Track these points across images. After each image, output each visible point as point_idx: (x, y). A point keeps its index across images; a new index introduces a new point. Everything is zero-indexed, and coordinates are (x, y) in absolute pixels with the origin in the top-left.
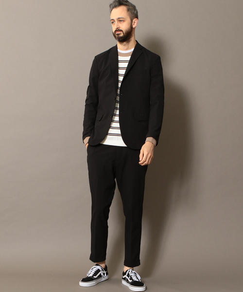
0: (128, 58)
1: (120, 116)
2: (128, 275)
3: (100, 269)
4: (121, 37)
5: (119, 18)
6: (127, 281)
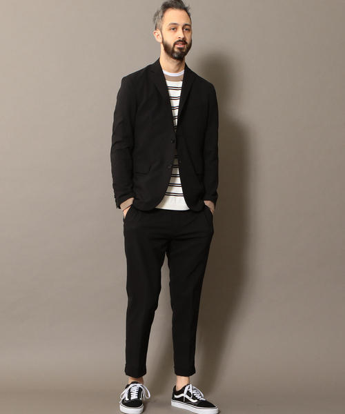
0: (180, 84)
2: (188, 393)
3: (142, 388)
5: (186, 25)
6: (187, 401)
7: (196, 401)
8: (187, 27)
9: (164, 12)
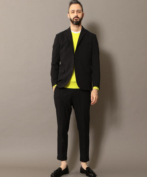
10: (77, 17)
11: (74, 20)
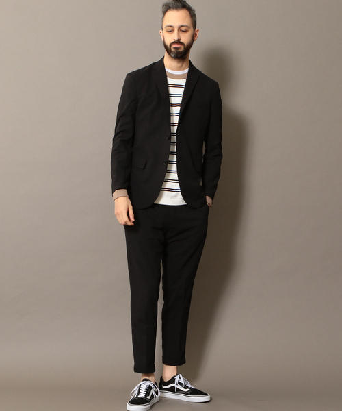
1: (178, 163)
3: (152, 385)
4: (181, 53)
5: (182, 26)
6: (179, 391)
7: (188, 390)
8: (183, 29)
9: (165, 13)
10: (178, 42)
11: (173, 50)
